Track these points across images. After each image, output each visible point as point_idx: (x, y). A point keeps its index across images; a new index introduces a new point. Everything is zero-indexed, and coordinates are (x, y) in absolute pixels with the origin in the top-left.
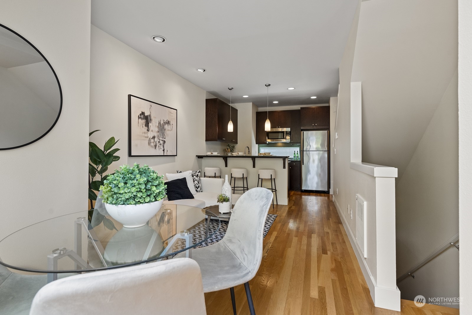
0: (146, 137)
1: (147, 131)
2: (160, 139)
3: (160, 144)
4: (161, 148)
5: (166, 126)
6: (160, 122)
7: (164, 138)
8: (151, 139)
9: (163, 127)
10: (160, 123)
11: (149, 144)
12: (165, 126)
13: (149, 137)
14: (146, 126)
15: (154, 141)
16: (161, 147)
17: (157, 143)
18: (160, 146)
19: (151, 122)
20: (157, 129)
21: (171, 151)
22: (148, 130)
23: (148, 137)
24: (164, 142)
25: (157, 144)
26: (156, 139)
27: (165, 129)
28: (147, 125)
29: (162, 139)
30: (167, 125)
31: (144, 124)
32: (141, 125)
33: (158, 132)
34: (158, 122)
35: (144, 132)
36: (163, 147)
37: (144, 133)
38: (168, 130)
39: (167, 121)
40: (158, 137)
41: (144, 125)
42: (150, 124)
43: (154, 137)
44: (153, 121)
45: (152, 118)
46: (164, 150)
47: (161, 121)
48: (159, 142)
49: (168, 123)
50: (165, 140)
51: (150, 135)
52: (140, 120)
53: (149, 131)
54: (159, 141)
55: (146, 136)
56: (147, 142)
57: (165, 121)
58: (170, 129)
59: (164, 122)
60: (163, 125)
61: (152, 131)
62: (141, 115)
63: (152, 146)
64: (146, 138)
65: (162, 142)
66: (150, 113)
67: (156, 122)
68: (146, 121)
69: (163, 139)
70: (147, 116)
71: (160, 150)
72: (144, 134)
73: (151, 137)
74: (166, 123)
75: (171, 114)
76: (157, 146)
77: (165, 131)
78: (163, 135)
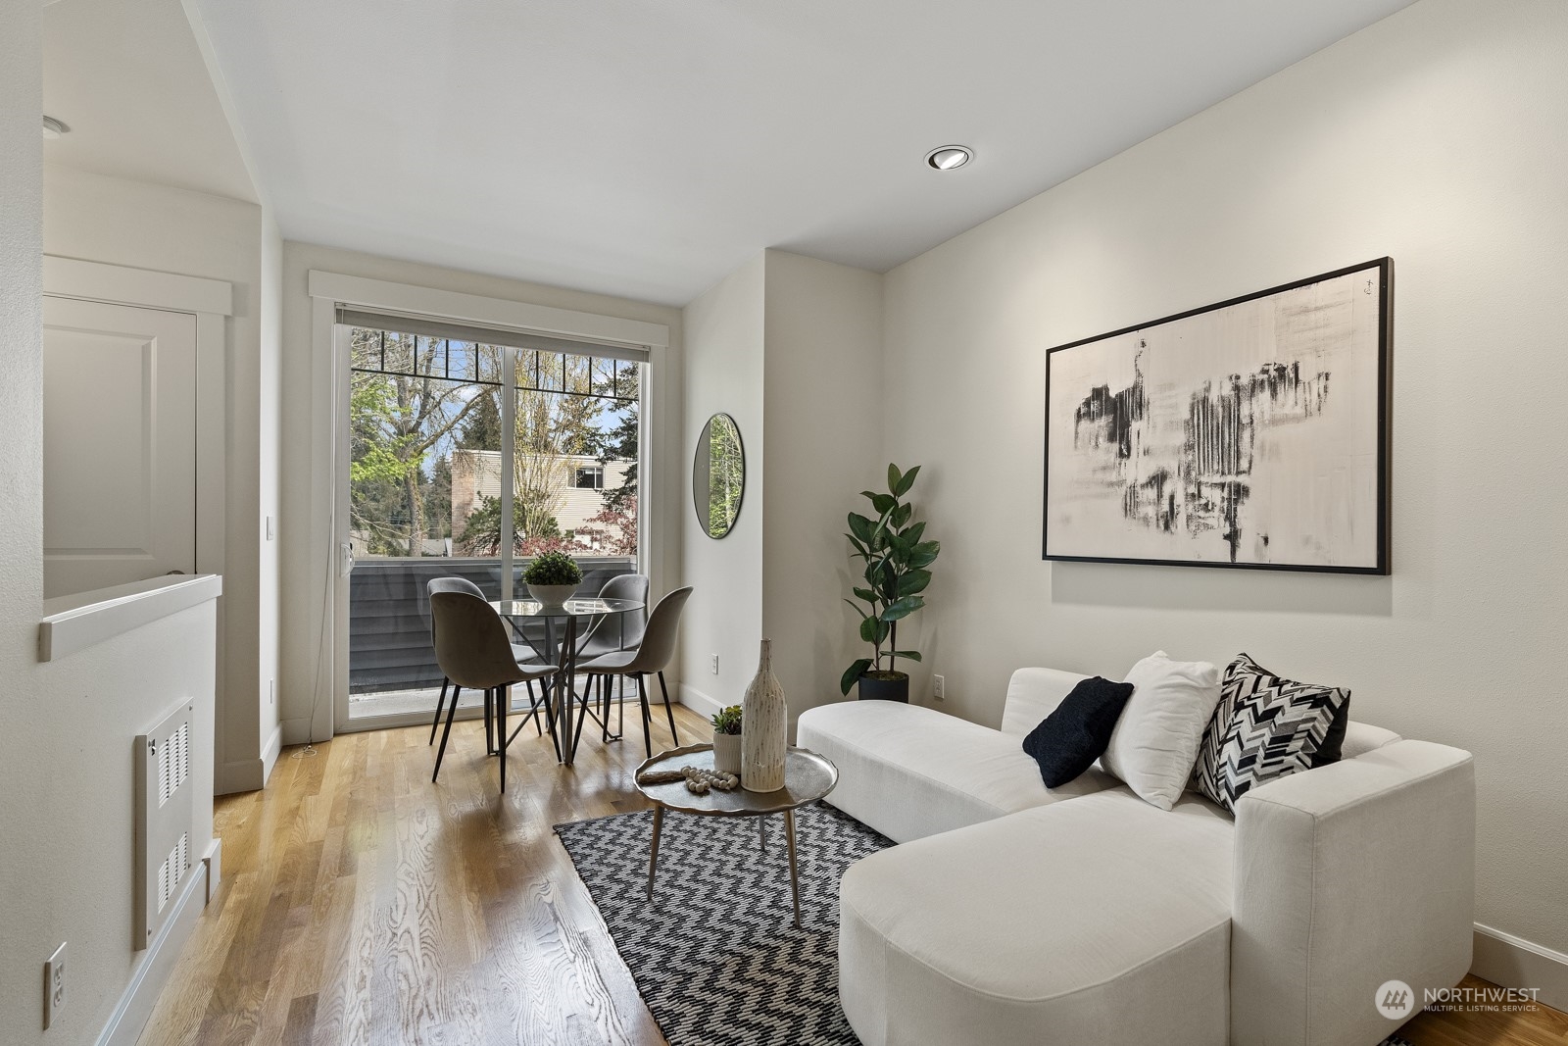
0: (1111, 484)
1: (1119, 460)
2: (1203, 479)
3: (1206, 507)
4: (1207, 527)
5: (1258, 405)
6: (1200, 396)
7: (1238, 473)
8: (1138, 489)
9: (1231, 416)
10: (1205, 400)
11: (1130, 506)
12: (1245, 404)
13: (1129, 482)
14: (1111, 438)
15: (1160, 496)
16: (1210, 521)
17: (1180, 499)
18: (1202, 513)
19: (1145, 416)
20: (1180, 438)
21: (1308, 539)
22: (1124, 454)
23: (1120, 483)
24: (1240, 492)
25: (1182, 509)
26: (1175, 486)
27: (1245, 421)
28: (1119, 433)
29: (1218, 479)
30: (1267, 392)
31: (1104, 433)
32: (1087, 441)
33: (1189, 447)
34: (1189, 401)
35: (1103, 464)
36: (1228, 518)
37: (1104, 468)
38: (1276, 421)
39: (1267, 372)
40: (1188, 473)
41: (1101, 440)
42: (1135, 426)
43: (1159, 479)
44: (1156, 410)
45: (1146, 395)
46: (1233, 537)
47: (1208, 390)
48: (1195, 496)
49: (1280, 377)
50: (1242, 479)
51: (1138, 469)
52: (1085, 424)
53: (1128, 456)
54: (1193, 489)
55: (1113, 477)
56: (1117, 503)
57: (1245, 381)
58: (1300, 410)
59: (1237, 388)
60: (1228, 407)
61: (1146, 452)
62: (1087, 403)
63: (1146, 520)
64: (1111, 490)
65: (1215, 496)
66: (1139, 375)
67: (1175, 406)
68: (1115, 419)
69: (1230, 479)
70: (1120, 396)
71: (1204, 535)
72: (1100, 476)
73: (1143, 479)
74: (1256, 386)
75: (1312, 316)
76: (1181, 519)
77: (1246, 435)
78: (1231, 455)
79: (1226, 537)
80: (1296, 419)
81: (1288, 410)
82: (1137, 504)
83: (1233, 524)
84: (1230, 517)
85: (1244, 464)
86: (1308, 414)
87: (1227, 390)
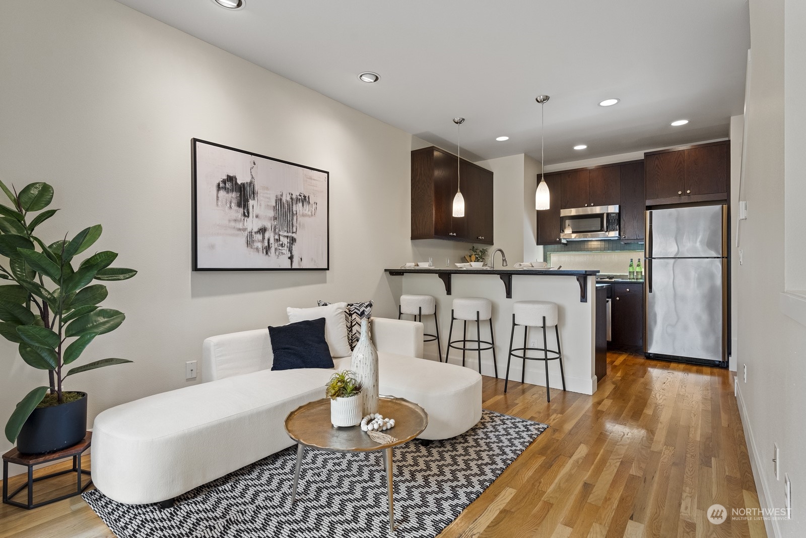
0: (240, 230)
1: (243, 218)
2: (281, 233)
3: (282, 245)
4: (283, 254)
5: (298, 208)
6: (279, 197)
7: (293, 233)
8: (253, 234)
9: (290, 209)
10: (281, 200)
11: (249, 242)
12: (294, 206)
13: (249, 230)
14: (239, 205)
15: (264, 238)
16: (284, 251)
17: (272, 241)
18: (280, 248)
19: (256, 198)
20: (271, 214)
21: (312, 259)
22: (246, 215)
23: (245, 230)
24: (293, 240)
25: (273, 245)
26: (269, 234)
27: (295, 212)
28: (243, 203)
29: (286, 234)
30: (301, 204)
31: (235, 202)
32: (224, 203)
33: (275, 218)
34: (275, 198)
35: (235, 218)
36: (289, 250)
37: (235, 220)
38: (303, 215)
39: (300, 196)
40: (275, 230)
41: (233, 205)
42: (251, 202)
43: (263, 231)
44: (261, 197)
45: (256, 189)
46: (291, 258)
47: (282, 195)
48: (278, 240)
49: (304, 200)
50: (294, 235)
51: (253, 224)
52: (222, 193)
53: (248, 216)
54: (277, 237)
55: (240, 226)
56: (244, 240)
57: (294, 197)
58: (310, 213)
59: (292, 199)
60: (288, 205)
61: (257, 217)
62: (224, 182)
63: (257, 249)
64: (239, 232)
65: (285, 241)
66: (253, 178)
67: (269, 198)
68: (241, 195)
69: (290, 234)
70: (243, 184)
71: (282, 257)
72: (233, 224)
73: (256, 230)
74: (298, 200)
75: (313, 181)
76: (273, 250)
77: (295, 218)
78: (290, 225)
79: (289, 258)
80: (308, 216)
81: (306, 212)
82: (253, 241)
83: (291, 253)
84: (290, 250)
85: (295, 230)
86: (312, 215)
87: (289, 199)
